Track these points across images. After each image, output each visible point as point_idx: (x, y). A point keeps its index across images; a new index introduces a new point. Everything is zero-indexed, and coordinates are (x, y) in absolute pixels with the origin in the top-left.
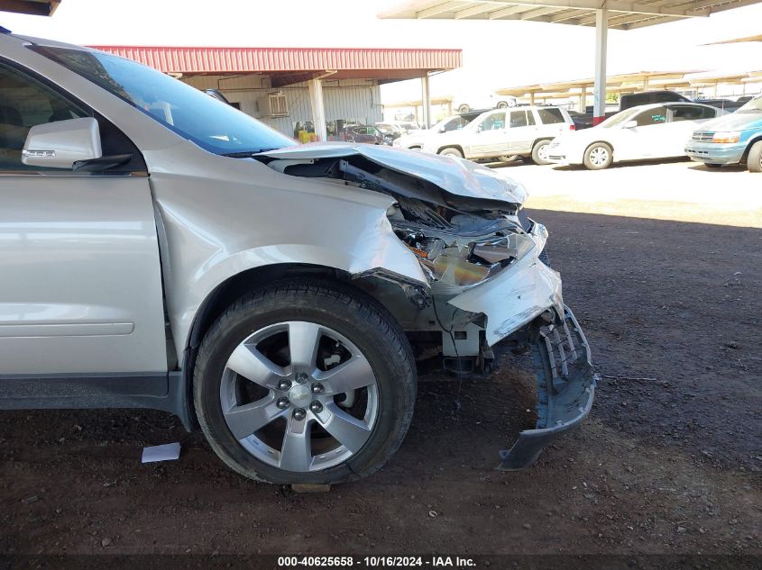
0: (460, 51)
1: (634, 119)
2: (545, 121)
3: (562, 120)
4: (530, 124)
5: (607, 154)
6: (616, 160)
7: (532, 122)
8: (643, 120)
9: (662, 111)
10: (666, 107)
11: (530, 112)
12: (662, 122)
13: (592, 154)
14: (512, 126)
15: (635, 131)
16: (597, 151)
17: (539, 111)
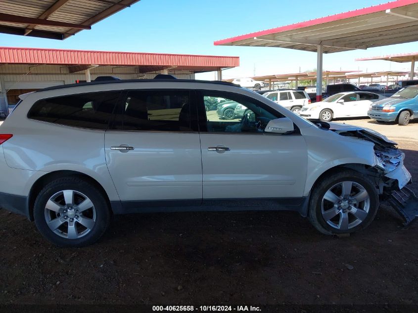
0: (238, 57)
1: (342, 99)
2: (297, 98)
3: (305, 98)
4: (289, 99)
5: (330, 114)
6: (335, 117)
7: (291, 98)
8: (347, 99)
9: (355, 95)
10: (356, 93)
11: (289, 93)
12: (355, 100)
13: (323, 115)
14: (281, 100)
15: (343, 104)
16: (325, 113)
17: (294, 93)
